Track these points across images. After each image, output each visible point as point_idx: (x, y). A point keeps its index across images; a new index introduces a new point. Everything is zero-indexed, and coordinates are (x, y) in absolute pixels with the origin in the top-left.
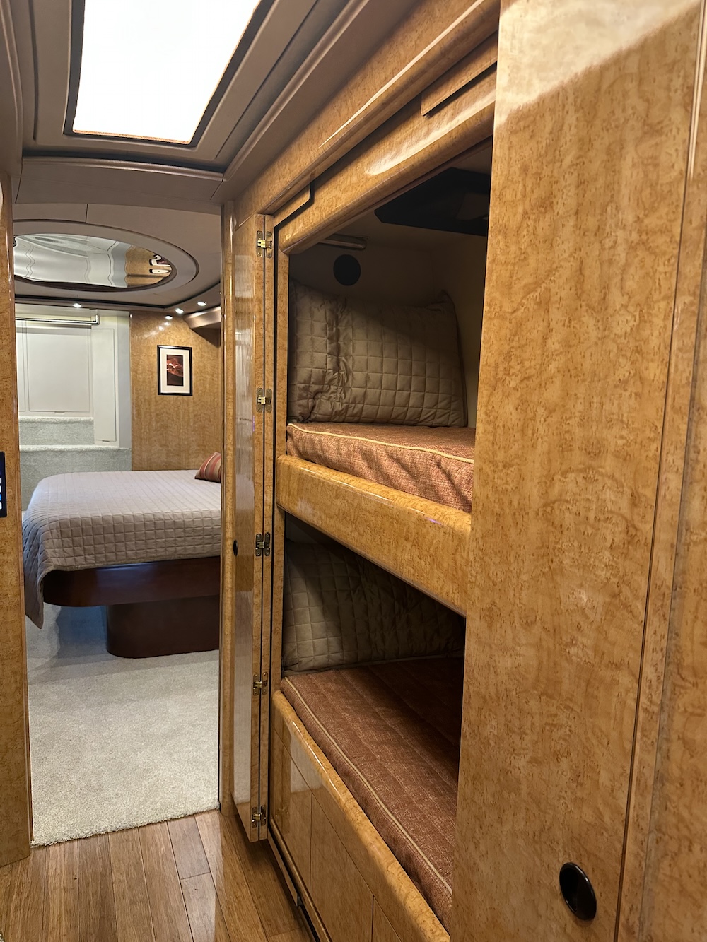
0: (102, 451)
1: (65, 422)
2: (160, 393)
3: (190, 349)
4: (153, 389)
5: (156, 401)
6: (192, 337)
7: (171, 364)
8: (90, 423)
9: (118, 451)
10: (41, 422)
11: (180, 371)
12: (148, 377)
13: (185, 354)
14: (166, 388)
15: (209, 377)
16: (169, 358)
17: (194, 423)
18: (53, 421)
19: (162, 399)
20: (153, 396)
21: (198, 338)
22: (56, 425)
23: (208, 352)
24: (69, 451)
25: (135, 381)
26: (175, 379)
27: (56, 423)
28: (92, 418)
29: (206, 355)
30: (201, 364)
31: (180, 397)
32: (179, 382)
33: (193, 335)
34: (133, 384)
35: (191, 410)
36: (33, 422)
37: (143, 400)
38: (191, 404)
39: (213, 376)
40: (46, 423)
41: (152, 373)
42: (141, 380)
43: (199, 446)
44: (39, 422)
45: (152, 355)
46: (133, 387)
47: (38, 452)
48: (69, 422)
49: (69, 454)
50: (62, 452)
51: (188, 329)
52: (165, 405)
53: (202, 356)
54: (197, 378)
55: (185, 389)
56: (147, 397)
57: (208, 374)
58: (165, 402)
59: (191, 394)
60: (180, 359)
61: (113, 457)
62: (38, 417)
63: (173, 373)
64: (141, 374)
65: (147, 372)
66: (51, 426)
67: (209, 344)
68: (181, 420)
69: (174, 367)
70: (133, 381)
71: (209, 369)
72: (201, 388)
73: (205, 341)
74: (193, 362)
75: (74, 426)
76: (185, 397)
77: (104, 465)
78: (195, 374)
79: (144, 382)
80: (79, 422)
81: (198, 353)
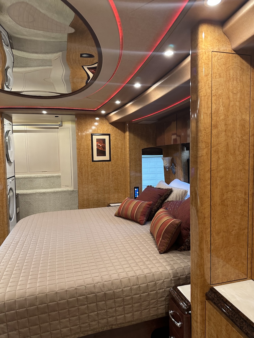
0: (64, 192)
1: (46, 177)
2: (93, 161)
3: (109, 135)
4: (89, 159)
5: (91, 166)
6: (110, 128)
7: (99, 144)
8: (59, 177)
9: (73, 191)
10: (34, 178)
11: (104, 147)
12: (86, 152)
13: (107, 138)
14: (96, 158)
15: (120, 150)
16: (98, 140)
17: (112, 177)
18: (40, 177)
19: (94, 164)
20: (90, 163)
21: (114, 128)
22: (42, 179)
23: (119, 136)
24: (48, 193)
25: (79, 154)
26: (101, 152)
27: (42, 178)
28: (60, 174)
29: (118, 138)
30: (116, 143)
31: (104, 163)
32: (103, 154)
33: (111, 127)
34: (78, 156)
35: (110, 169)
36: (30, 178)
37: (84, 165)
38: (110, 166)
39: (122, 149)
40: (37, 178)
41: (88, 150)
42: (83, 154)
43: (115, 190)
44: (33, 178)
45: (89, 139)
46: (78, 158)
47: (31, 194)
48: (48, 177)
49: (48, 194)
50: (44, 193)
51: (108, 123)
52: (96, 167)
53: (116, 139)
54: (113, 151)
55: (107, 158)
56: (86, 164)
57: (119, 148)
58: (96, 166)
59: (110, 160)
60: (104, 141)
61: (70, 194)
62: (33, 175)
63: (100, 149)
64: (82, 150)
65: (86, 149)
66: (39, 179)
67: (120, 131)
68: (105, 175)
69: (101, 146)
70: (78, 155)
71: (120, 145)
72: (115, 157)
73: (117, 129)
74: (111, 142)
75: (51, 179)
76: (107, 162)
77: (66, 199)
78: (112, 149)
79: (84, 155)
80: (53, 177)
81: (114, 136)
